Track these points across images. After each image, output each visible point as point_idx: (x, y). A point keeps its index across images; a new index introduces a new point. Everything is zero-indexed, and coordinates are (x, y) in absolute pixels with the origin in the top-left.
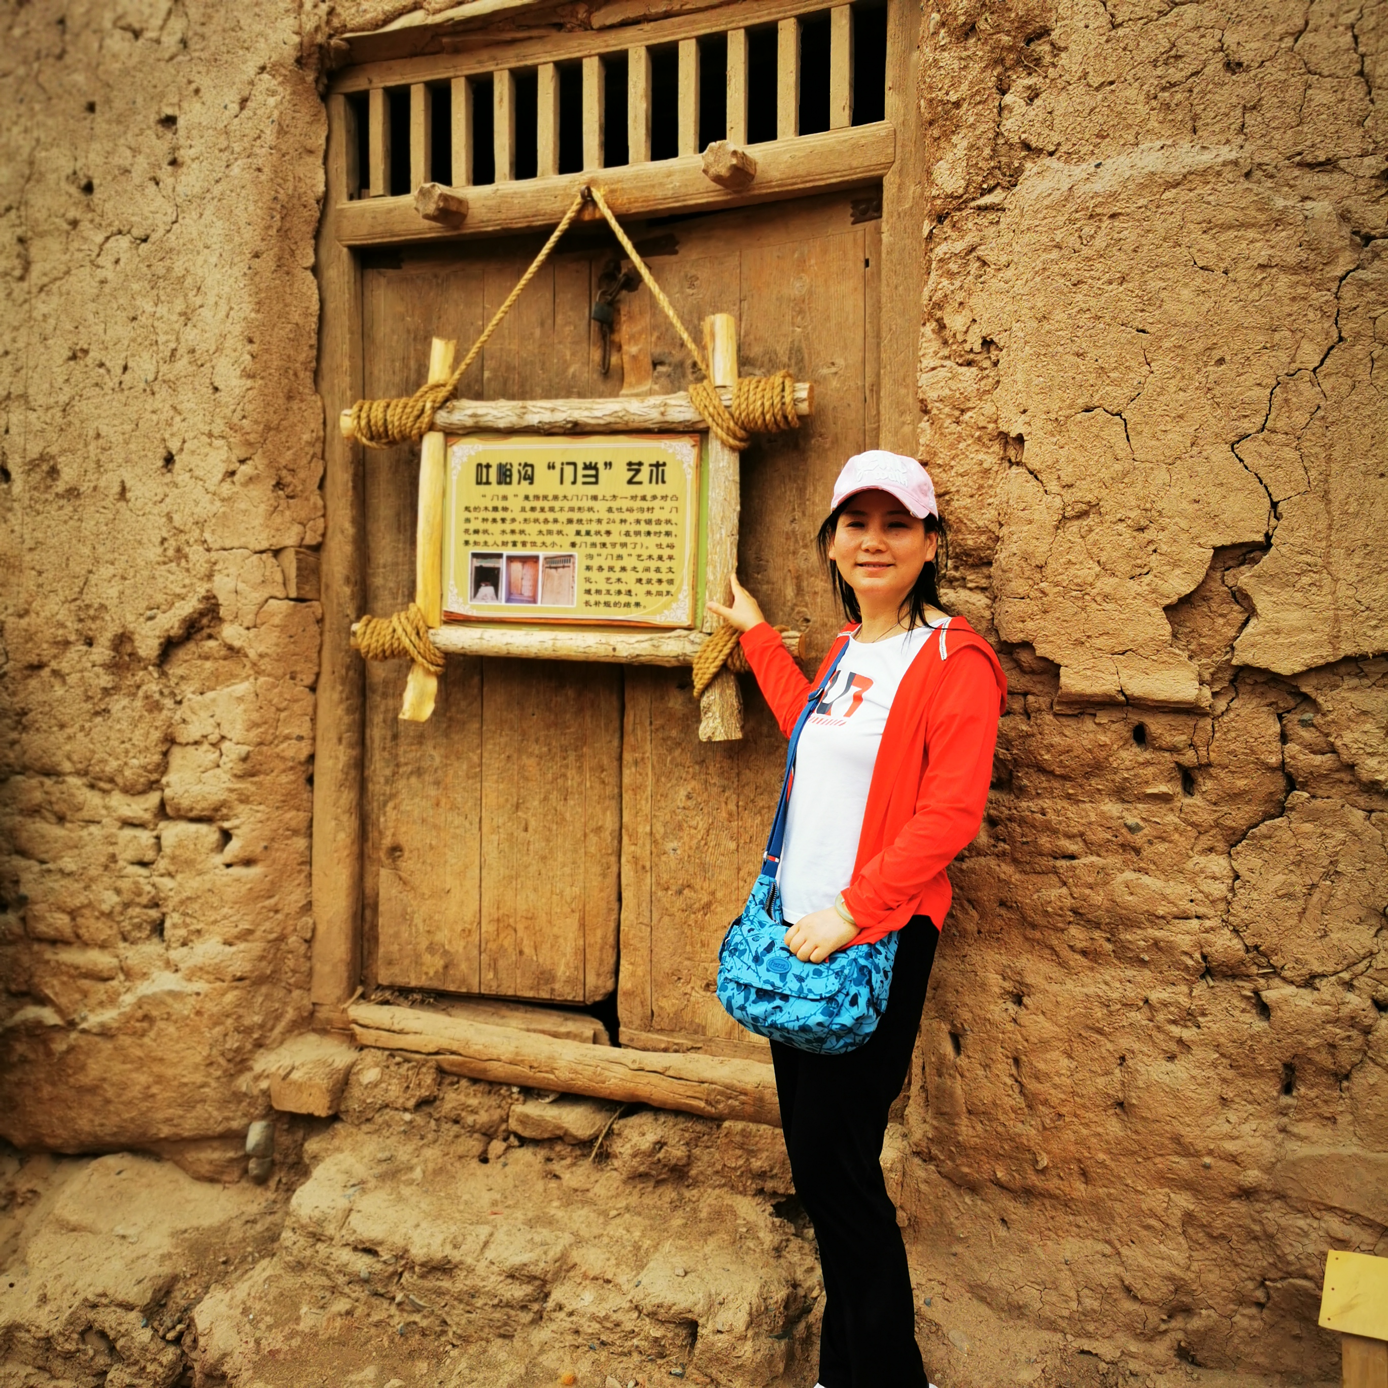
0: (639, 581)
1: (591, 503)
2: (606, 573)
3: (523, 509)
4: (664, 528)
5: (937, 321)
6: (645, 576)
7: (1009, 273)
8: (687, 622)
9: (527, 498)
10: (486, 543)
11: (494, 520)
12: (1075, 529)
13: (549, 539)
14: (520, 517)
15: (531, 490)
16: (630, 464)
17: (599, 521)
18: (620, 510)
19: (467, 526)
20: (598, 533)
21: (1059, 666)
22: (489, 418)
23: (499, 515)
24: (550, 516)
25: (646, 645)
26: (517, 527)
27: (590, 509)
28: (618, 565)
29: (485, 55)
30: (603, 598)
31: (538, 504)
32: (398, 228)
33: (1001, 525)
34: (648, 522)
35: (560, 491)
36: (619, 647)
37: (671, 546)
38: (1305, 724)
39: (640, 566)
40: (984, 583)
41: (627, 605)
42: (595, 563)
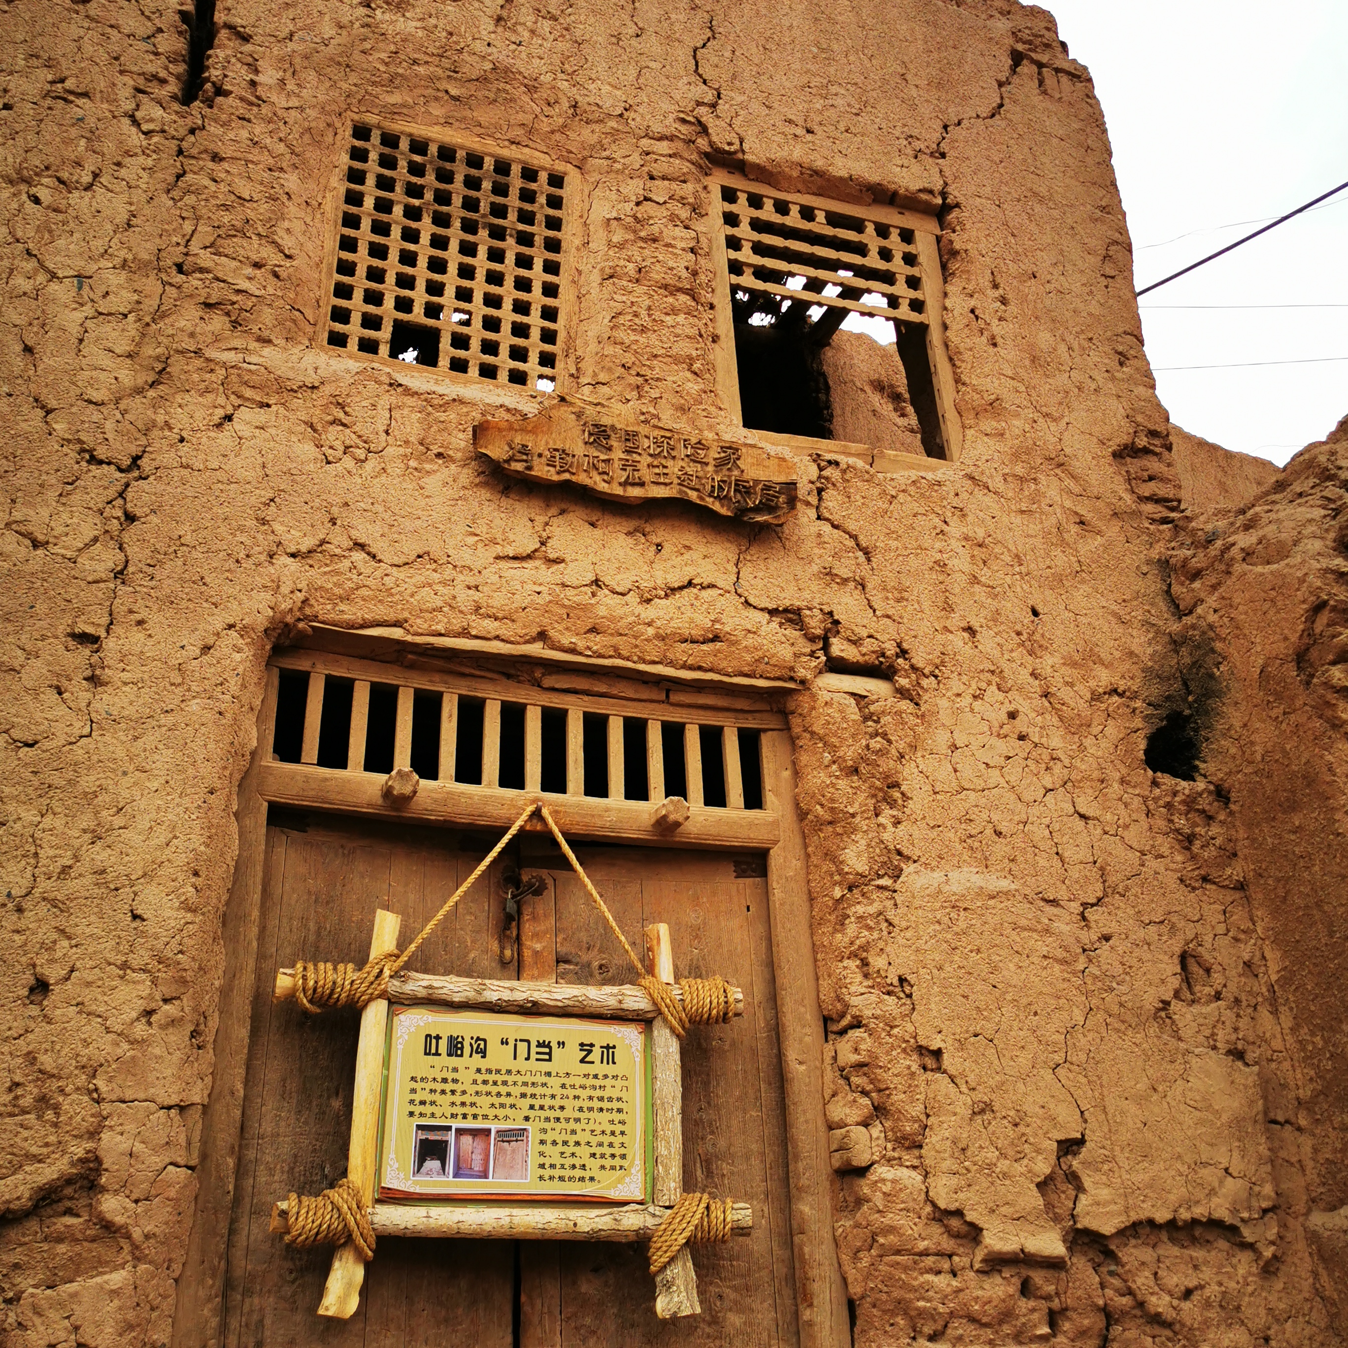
0: (593, 1155)
1: (544, 1079)
2: (560, 1148)
3: (475, 1082)
4: (615, 1105)
5: (862, 960)
6: (598, 1151)
7: (909, 934)
8: (640, 1197)
9: (479, 1071)
10: (433, 1115)
11: (443, 1092)
12: (979, 1121)
13: (501, 1113)
14: (471, 1090)
15: (484, 1064)
16: (582, 1045)
17: (553, 1096)
18: (573, 1086)
19: (413, 1096)
20: (551, 1108)
21: (981, 1230)
22: (445, 991)
23: (448, 1087)
24: (504, 1090)
25: (608, 1219)
26: (467, 1099)
27: (544, 1085)
28: (572, 1139)
29: (437, 677)
30: (557, 1173)
31: (491, 1078)
32: (332, 796)
33: (928, 1116)
34: (601, 1099)
35: (514, 1066)
36: (580, 1222)
37: (622, 1122)
38: (1112, 1273)
39: (594, 1141)
40: (916, 1162)
41: (582, 1179)
42: (549, 1137)
